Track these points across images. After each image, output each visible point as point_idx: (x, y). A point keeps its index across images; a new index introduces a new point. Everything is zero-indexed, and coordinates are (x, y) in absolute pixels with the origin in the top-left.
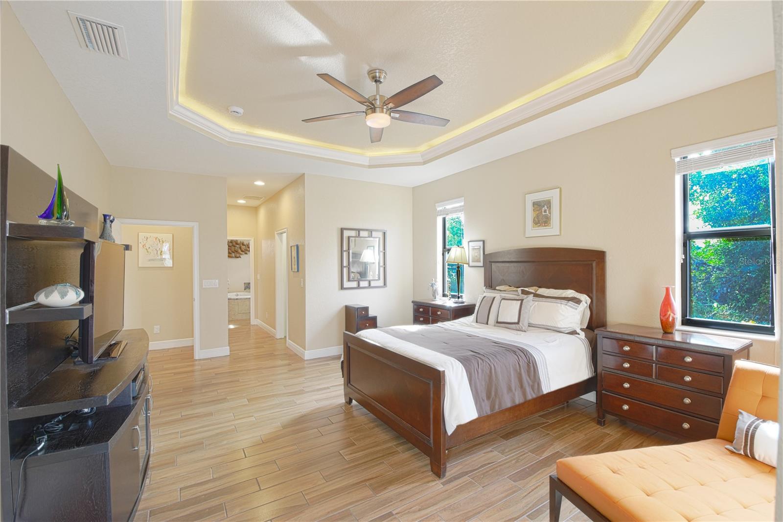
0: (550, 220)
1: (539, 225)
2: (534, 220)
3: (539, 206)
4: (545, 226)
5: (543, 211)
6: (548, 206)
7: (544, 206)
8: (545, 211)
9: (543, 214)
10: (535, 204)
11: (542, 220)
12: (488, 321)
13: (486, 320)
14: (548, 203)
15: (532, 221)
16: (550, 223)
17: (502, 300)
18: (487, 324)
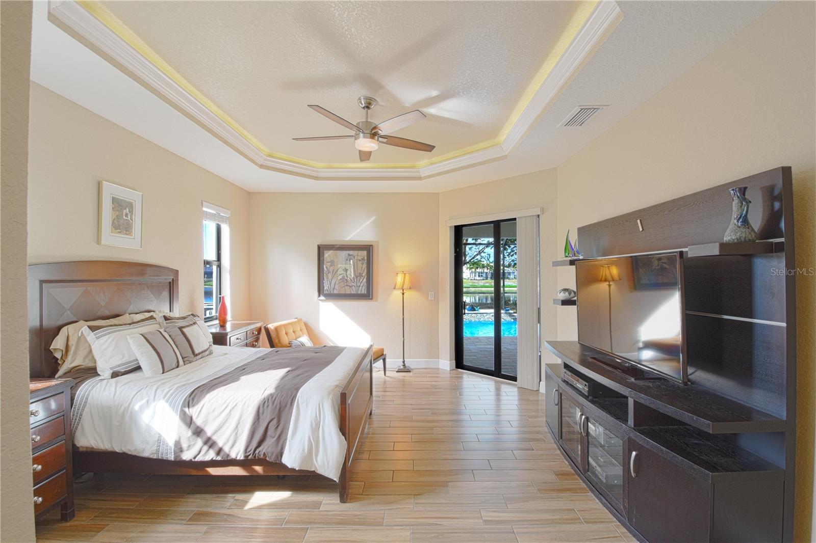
0: (132, 229)
1: (119, 231)
2: (113, 223)
3: (120, 206)
4: (126, 234)
5: (124, 214)
6: (131, 210)
7: (125, 209)
8: (127, 215)
9: (125, 218)
10: (114, 200)
11: (122, 226)
12: (178, 362)
13: (176, 361)
14: (130, 206)
15: (111, 222)
16: (131, 232)
17: (181, 328)
18: (177, 367)
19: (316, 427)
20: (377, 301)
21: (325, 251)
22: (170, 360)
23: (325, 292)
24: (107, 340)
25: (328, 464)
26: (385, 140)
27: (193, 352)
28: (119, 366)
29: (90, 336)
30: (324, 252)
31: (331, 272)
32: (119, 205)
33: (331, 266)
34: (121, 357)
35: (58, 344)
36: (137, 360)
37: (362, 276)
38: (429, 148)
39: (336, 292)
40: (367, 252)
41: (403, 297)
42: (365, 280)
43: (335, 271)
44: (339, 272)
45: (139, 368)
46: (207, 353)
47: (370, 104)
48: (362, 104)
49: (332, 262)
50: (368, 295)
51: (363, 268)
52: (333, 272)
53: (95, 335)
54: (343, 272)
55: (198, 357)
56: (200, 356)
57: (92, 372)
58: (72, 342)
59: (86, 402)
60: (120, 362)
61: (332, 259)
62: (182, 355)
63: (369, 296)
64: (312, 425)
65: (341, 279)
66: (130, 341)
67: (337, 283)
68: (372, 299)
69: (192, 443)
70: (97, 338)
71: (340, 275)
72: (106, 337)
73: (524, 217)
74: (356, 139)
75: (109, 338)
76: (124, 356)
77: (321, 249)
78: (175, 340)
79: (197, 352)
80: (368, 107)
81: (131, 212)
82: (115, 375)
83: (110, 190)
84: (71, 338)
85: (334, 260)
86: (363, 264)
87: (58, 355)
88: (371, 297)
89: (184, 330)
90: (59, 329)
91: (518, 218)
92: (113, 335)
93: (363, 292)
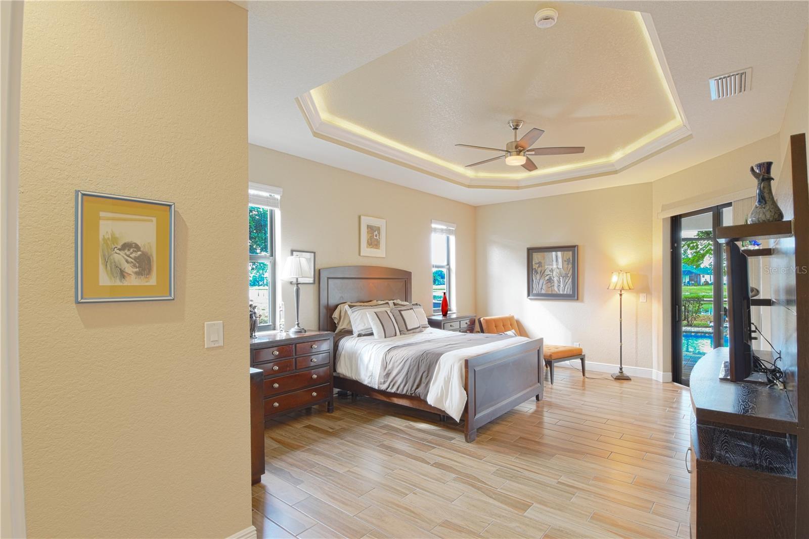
1: (372, 246)
2: (368, 242)
4: (376, 248)
5: (374, 235)
7: (375, 231)
8: (376, 236)
10: (368, 227)
11: (374, 243)
12: (396, 333)
13: (394, 332)
14: (378, 229)
15: (366, 241)
16: (379, 246)
17: (400, 311)
18: (396, 336)
19: (448, 381)
20: (582, 301)
21: (534, 254)
22: (390, 331)
23: (534, 292)
24: (356, 315)
25: (452, 407)
26: (533, 153)
27: (407, 328)
28: (362, 330)
29: (349, 311)
30: (532, 255)
31: (539, 273)
32: (371, 228)
33: (539, 267)
34: (364, 324)
35: (336, 315)
36: (371, 328)
37: (568, 277)
38: (580, 150)
39: (543, 292)
40: (572, 253)
41: (621, 298)
42: (570, 280)
43: (542, 272)
44: (546, 273)
45: (372, 334)
46: (418, 330)
47: (517, 125)
48: (511, 127)
49: (540, 264)
50: (574, 295)
51: (569, 269)
52: (541, 273)
53: (352, 310)
54: (550, 273)
55: (410, 332)
56: (412, 331)
57: (350, 332)
58: (343, 314)
59: (343, 348)
60: (362, 328)
61: (540, 261)
62: (400, 329)
63: (575, 297)
64: (445, 378)
65: (548, 280)
66: (368, 315)
67: (545, 283)
68: (577, 299)
69: (386, 380)
70: (353, 312)
71: (547, 275)
72: (357, 312)
73: (741, 200)
74: (506, 158)
75: (358, 313)
76: (365, 325)
77: (531, 251)
78: (396, 319)
79: (409, 328)
80: (516, 129)
81: (379, 233)
82: (360, 335)
83: (365, 221)
84: (342, 312)
85: (542, 261)
86: (568, 264)
87: (336, 322)
88: (576, 298)
89: (402, 312)
90: (337, 306)
91: (734, 201)
92: (360, 311)
93: (568, 293)
